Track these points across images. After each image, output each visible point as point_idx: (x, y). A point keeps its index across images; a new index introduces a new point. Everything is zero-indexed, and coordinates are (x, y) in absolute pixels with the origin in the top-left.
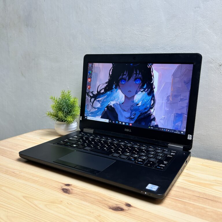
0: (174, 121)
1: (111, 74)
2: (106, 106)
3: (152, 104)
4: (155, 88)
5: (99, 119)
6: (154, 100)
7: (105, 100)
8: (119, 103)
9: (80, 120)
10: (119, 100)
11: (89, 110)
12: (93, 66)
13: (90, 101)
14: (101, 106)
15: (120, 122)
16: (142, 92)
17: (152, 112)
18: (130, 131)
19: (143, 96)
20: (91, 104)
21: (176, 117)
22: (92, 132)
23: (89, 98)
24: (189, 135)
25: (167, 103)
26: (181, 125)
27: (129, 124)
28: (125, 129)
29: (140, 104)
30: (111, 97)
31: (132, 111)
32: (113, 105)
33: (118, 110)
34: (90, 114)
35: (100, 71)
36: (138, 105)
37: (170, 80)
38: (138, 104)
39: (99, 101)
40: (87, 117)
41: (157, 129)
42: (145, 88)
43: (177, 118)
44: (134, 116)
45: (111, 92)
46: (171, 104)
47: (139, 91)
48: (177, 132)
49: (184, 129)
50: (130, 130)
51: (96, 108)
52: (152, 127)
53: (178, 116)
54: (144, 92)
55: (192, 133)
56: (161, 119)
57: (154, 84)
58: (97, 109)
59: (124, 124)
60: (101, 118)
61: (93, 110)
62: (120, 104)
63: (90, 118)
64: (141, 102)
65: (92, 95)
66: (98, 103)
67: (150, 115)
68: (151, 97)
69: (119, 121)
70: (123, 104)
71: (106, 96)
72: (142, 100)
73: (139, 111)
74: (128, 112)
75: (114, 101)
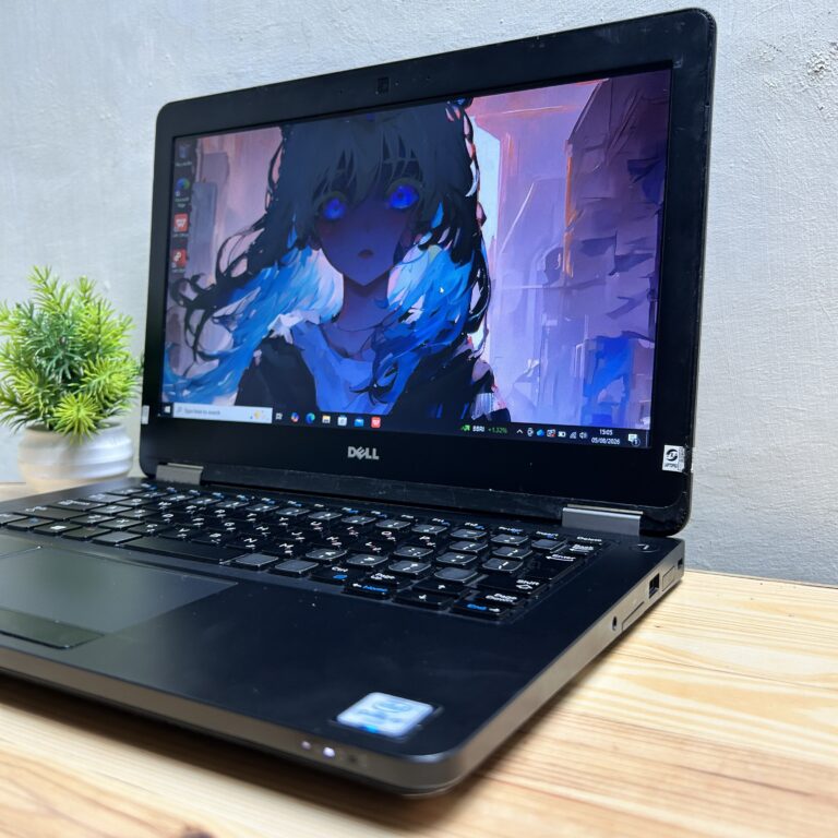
0: (585, 380)
1: (276, 177)
2: (256, 342)
3: (473, 305)
4: (484, 218)
5: (226, 410)
6: (485, 283)
7: (254, 311)
8: (317, 322)
9: (143, 426)
10: (318, 305)
11: (180, 372)
12: (198, 151)
13: (187, 326)
14: (235, 345)
15: (327, 414)
16: (424, 247)
17: (476, 347)
18: (376, 458)
19: (430, 269)
20: (191, 339)
21: (599, 355)
23: (182, 312)
24: (667, 448)
25: (547, 289)
26: (624, 400)
27: (368, 418)
28: (350, 449)
29: (416, 313)
30: (279, 294)
31: (380, 350)
32: (294, 330)
33: (317, 356)
34: (188, 388)
35: (228, 173)
36: (409, 320)
37: (560, 165)
38: (407, 315)
39: (224, 320)
40: (171, 405)
41: (504, 430)
42: (438, 227)
43: (602, 361)
44: (390, 378)
45: (281, 265)
46: (567, 290)
47: (412, 246)
48: (606, 436)
49: (641, 416)
50: (371, 453)
51: (211, 358)
52: (479, 422)
53: (609, 351)
54: (434, 250)
55: (685, 437)
56: (522, 379)
57: (481, 199)
58: (216, 362)
59: (342, 421)
60: (238, 403)
61: (201, 369)
62: (321, 326)
63: (188, 412)
64: (422, 299)
65: (191, 295)
66: (221, 328)
67: (468, 361)
68: (467, 267)
69: (322, 409)
70: (335, 324)
71: (258, 289)
72: (427, 287)
73: (414, 350)
74: (362, 359)
75: (293, 313)
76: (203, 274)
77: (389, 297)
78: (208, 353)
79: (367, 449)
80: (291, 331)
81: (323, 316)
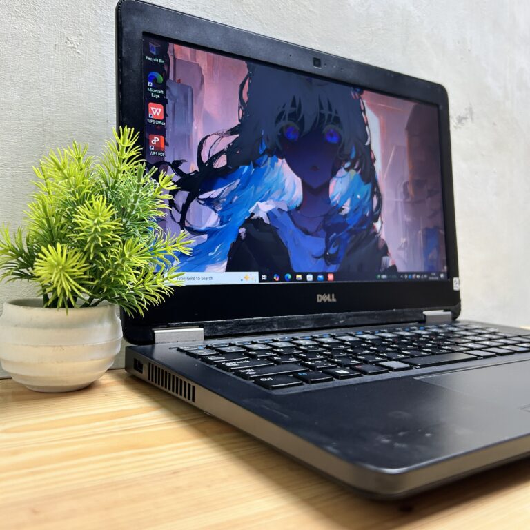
1: (245, 98)
2: (240, 222)
3: (374, 207)
4: (375, 160)
6: (379, 196)
7: (236, 198)
8: (286, 210)
10: (285, 198)
12: (170, 53)
13: (172, 204)
14: (222, 223)
15: (299, 273)
16: (347, 170)
17: (378, 231)
18: (334, 300)
19: (351, 184)
20: (178, 217)
21: (427, 237)
24: (454, 279)
25: (405, 202)
26: (437, 259)
27: (325, 275)
28: (318, 296)
29: (347, 209)
30: (256, 186)
31: (329, 231)
32: (269, 214)
35: (202, 82)
36: (343, 213)
38: (341, 209)
39: (209, 202)
41: (396, 276)
42: (353, 159)
43: (429, 241)
44: (336, 248)
45: (256, 166)
46: (412, 204)
47: (340, 168)
48: (434, 276)
49: (444, 265)
50: (331, 298)
51: (201, 233)
54: (352, 172)
56: (400, 248)
58: (205, 237)
59: (310, 278)
62: (289, 212)
64: (349, 201)
66: (207, 209)
69: (295, 270)
70: (299, 212)
71: (238, 181)
72: (351, 194)
73: (347, 232)
74: (317, 236)
75: (268, 201)
76: (185, 161)
77: (330, 196)
78: (195, 228)
79: (329, 295)
80: (267, 214)
81: (290, 206)
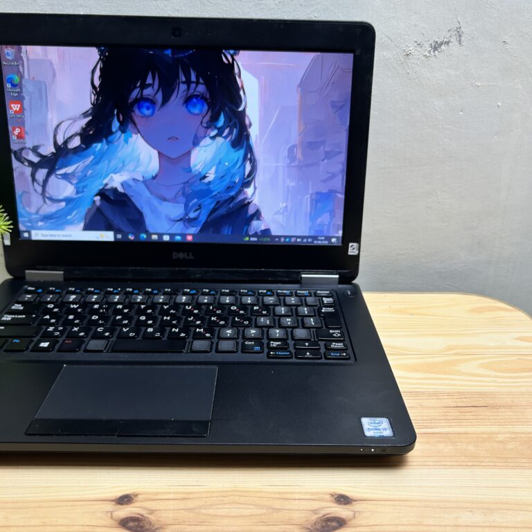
0: (310, 214)
1: (97, 83)
3: (247, 173)
4: (250, 125)
6: (253, 162)
7: (90, 172)
8: (141, 179)
9: (5, 247)
10: (141, 169)
11: (33, 210)
12: (23, 55)
13: (34, 179)
14: (77, 193)
15: (155, 234)
16: (213, 138)
17: (250, 196)
18: (192, 258)
19: (218, 151)
20: (39, 189)
21: (317, 201)
22: (61, 279)
23: (28, 170)
24: (351, 244)
25: (289, 167)
26: (330, 223)
27: (184, 236)
28: (174, 254)
29: (211, 177)
31: (188, 198)
33: (143, 200)
34: (41, 221)
35: (54, 76)
36: (206, 180)
37: (294, 99)
38: (205, 177)
39: (65, 176)
40: (29, 233)
41: (269, 239)
42: (221, 127)
43: (319, 205)
44: (198, 212)
45: (108, 143)
46: (300, 167)
47: (205, 137)
48: (321, 240)
49: (338, 230)
50: (188, 255)
51: (60, 201)
52: (253, 236)
53: (320, 199)
54: (220, 140)
55: (357, 239)
56: (277, 213)
57: (248, 112)
58: (63, 204)
59: (166, 238)
61: (51, 208)
62: (144, 182)
63: (43, 235)
64: (214, 169)
65: (36, 159)
67: (245, 205)
68: (242, 152)
69: (151, 231)
70: (155, 181)
71: (92, 157)
72: (217, 161)
73: (211, 197)
74: (177, 202)
75: (122, 173)
76: (43, 145)
77: (192, 166)
78: (54, 197)
79: (186, 254)
80: (122, 185)
81: (145, 176)
